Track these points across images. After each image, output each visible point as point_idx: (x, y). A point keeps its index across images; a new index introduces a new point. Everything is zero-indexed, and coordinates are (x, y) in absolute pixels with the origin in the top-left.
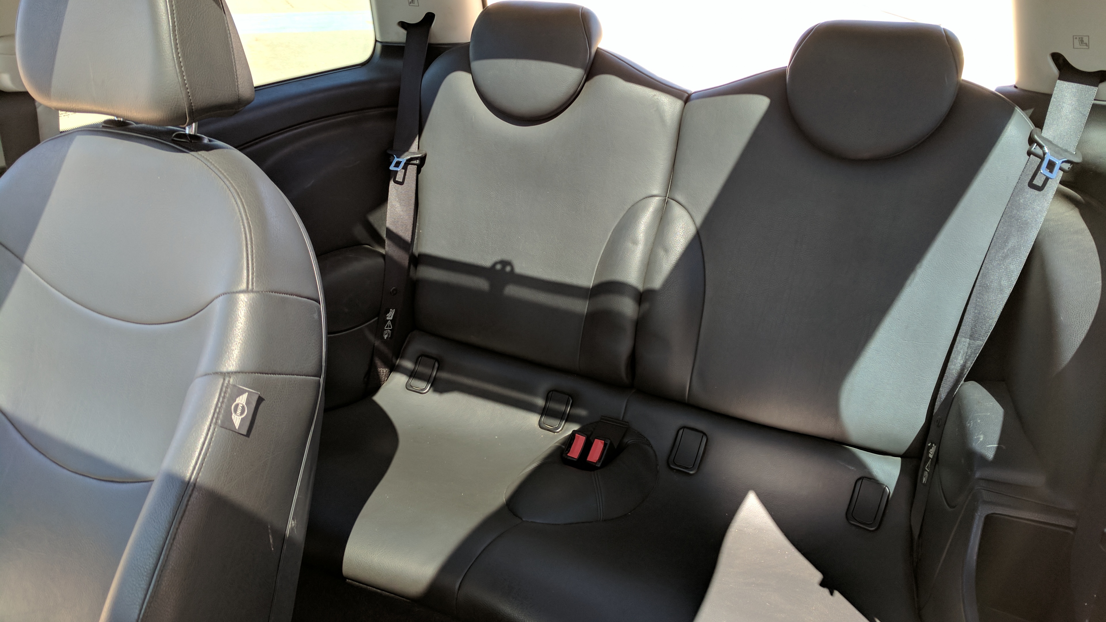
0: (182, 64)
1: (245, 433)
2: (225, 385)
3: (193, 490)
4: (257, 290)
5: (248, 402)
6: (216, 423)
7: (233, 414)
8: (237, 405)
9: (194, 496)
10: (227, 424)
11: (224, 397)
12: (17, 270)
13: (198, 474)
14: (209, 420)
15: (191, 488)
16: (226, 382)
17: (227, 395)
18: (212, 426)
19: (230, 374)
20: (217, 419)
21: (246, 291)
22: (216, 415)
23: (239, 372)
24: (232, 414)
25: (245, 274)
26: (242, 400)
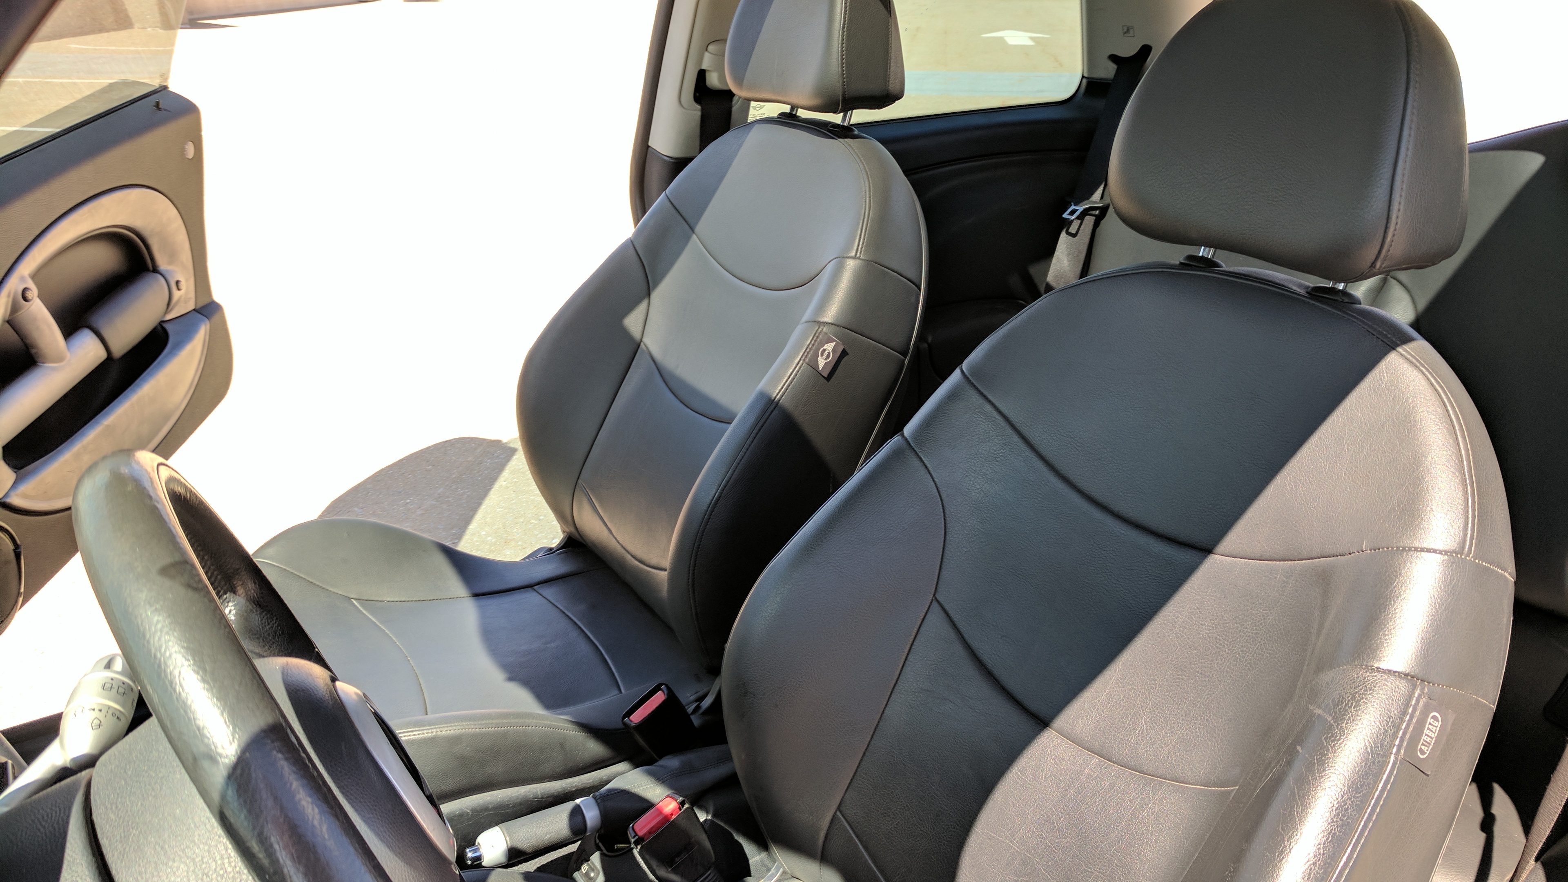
0: (844, 57)
1: (826, 374)
2: (819, 331)
3: (775, 408)
4: (863, 258)
5: (834, 350)
6: (804, 360)
7: (820, 357)
8: (824, 350)
9: (774, 412)
10: (813, 365)
11: (815, 341)
12: (688, 239)
13: (782, 396)
14: (800, 356)
15: (774, 406)
16: (820, 329)
17: (818, 340)
18: (801, 362)
19: (824, 323)
20: (806, 356)
21: (854, 258)
22: (806, 354)
23: (832, 324)
24: (818, 356)
25: (856, 243)
26: (830, 347)
